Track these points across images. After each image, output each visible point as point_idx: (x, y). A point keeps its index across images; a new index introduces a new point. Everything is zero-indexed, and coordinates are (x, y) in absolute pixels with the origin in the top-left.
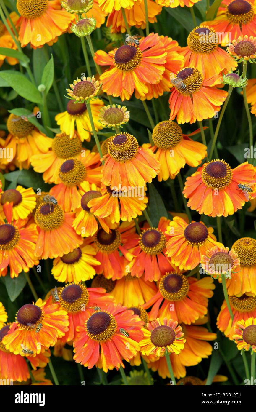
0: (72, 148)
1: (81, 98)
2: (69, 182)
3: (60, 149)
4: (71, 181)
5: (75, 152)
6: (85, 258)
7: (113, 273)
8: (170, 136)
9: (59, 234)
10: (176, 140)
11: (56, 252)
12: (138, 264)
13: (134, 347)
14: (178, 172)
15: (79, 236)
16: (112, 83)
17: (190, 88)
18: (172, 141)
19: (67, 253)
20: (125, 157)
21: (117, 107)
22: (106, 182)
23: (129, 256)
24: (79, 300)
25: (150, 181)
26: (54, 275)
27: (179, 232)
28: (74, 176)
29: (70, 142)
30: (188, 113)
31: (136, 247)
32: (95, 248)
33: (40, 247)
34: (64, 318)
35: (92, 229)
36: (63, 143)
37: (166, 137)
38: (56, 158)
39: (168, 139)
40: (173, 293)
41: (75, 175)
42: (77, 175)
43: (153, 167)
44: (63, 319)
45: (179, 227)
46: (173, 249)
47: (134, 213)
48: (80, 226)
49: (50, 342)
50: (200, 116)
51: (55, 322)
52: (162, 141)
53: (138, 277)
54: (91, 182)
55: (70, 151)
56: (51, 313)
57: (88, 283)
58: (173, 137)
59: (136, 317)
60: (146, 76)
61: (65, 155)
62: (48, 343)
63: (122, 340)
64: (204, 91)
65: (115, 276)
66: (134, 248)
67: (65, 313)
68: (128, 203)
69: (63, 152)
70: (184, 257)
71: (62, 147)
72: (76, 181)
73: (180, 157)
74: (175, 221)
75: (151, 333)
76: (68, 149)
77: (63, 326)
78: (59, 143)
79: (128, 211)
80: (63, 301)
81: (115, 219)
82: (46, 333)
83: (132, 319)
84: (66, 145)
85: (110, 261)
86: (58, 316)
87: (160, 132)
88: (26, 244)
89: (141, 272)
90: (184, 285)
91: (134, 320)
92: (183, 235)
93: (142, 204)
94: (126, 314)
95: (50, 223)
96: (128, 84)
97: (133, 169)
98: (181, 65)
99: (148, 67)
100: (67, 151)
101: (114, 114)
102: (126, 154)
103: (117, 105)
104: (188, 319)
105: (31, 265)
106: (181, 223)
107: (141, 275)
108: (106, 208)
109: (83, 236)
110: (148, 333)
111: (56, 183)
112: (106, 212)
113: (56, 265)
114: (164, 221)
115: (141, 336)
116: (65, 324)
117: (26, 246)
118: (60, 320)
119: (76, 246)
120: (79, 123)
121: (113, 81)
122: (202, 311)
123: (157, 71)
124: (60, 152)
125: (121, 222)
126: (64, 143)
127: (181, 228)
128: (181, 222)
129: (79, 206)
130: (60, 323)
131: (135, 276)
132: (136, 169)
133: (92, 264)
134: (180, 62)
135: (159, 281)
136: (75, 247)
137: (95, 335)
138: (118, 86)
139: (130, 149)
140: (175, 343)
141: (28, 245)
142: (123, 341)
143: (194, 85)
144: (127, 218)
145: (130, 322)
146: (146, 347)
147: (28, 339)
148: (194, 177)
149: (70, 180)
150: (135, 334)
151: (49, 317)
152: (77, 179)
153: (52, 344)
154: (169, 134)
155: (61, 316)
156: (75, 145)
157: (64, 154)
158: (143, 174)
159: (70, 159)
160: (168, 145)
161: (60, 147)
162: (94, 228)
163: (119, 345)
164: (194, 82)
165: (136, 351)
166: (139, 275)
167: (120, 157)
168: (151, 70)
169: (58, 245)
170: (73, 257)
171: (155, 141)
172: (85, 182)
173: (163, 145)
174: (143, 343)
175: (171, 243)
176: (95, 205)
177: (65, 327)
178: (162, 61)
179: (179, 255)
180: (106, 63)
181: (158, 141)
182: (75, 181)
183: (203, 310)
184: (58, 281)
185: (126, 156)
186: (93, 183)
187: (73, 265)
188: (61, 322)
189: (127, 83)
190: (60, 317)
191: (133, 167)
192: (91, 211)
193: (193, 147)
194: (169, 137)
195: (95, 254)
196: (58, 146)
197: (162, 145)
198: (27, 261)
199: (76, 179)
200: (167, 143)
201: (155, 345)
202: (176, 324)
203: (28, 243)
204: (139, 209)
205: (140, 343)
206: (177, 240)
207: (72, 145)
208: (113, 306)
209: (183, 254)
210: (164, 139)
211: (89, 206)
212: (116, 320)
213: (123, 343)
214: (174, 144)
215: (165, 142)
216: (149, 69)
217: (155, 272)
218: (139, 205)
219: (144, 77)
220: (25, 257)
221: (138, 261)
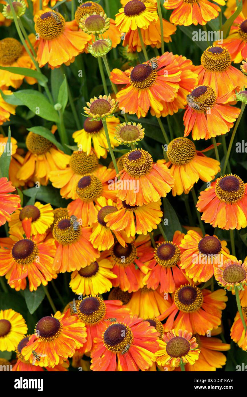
0: (89, 164)
1: (97, 115)
2: (86, 197)
3: (77, 165)
4: (88, 197)
5: (92, 168)
6: (102, 271)
7: (129, 286)
8: (184, 152)
9: (76, 248)
10: (189, 156)
11: (74, 266)
12: (154, 277)
13: (150, 358)
14: (192, 187)
15: (96, 250)
16: (128, 101)
17: (203, 105)
18: (186, 157)
19: (84, 266)
20: (140, 172)
21: (132, 124)
22: (122, 197)
23: (145, 269)
24: (96, 312)
25: (165, 196)
26: (72, 288)
27: (193, 246)
28: (91, 192)
29: (87, 159)
30: (203, 130)
31: (151, 261)
32: (112, 262)
33: (58, 261)
34: (82, 330)
35: (108, 243)
36: (80, 160)
37: (180, 154)
38: (74, 174)
39: (182, 155)
40: (187, 305)
41: (92, 191)
42: (94, 191)
43: (167, 182)
44: (81, 331)
45: (193, 240)
46: (187, 261)
47: (150, 226)
48: (96, 240)
49: (68, 353)
50: (214, 132)
51: (73, 333)
52: (177, 157)
53: (153, 289)
54: (107, 197)
55: (87, 167)
56: (70, 325)
57: (105, 296)
58: (187, 153)
59: (152, 328)
60: (161, 94)
61: (82, 172)
62: (67, 354)
63: (138, 351)
64: (218, 108)
65: (131, 288)
66: (150, 261)
67: (83, 325)
68: (144, 218)
69: (80, 168)
70: (198, 270)
71: (79, 163)
72: (93, 196)
73: (193, 172)
74: (189, 235)
75: (166, 344)
76: (85, 166)
77: (81, 337)
78: (76, 159)
79: (143, 225)
80: (81, 313)
81: (131, 233)
82: (65, 344)
83: (148, 331)
84: (84, 162)
85: (126, 274)
86: (76, 328)
87: (174, 148)
88: (45, 259)
89: (156, 284)
90: (198, 297)
91: (150, 331)
92: (197, 248)
93: (157, 218)
94: (142, 325)
95: (67, 237)
96: (144, 102)
97: (148, 184)
98: (195, 83)
99: (163, 85)
100: (84, 167)
101: (130, 132)
102: (141, 169)
103: (132, 122)
104: (202, 330)
105: (50, 278)
106: (196, 237)
107: (156, 287)
108: (122, 222)
109: (100, 249)
110: (163, 344)
111: (73, 198)
112: (122, 225)
113: (74, 278)
114: (179, 235)
115: (156, 347)
116: (83, 335)
117: (44, 260)
118: (78, 332)
119: (93, 259)
120: (96, 140)
121: (129, 99)
122: (216, 322)
123: (172, 89)
124: (77, 168)
125: (137, 235)
126: (81, 160)
127: (195, 242)
128: (195, 236)
129: (96, 221)
130: (78, 334)
131: (151, 288)
132: (150, 184)
133: (109, 277)
134: (194, 80)
135: (174, 293)
136: (92, 261)
137: (112, 347)
138: (134, 103)
139: (145, 164)
140: (190, 354)
141: (47, 260)
142: (140, 352)
143: (208, 103)
144: (143, 231)
145: (146, 333)
146: (161, 357)
147: (47, 351)
148: (207, 191)
149: (87, 195)
150: (151, 345)
151: (67, 329)
152: (94, 194)
153: (71, 355)
154: (182, 150)
155: (79, 327)
156: (92, 162)
157: (81, 170)
158: (157, 189)
159: (87, 175)
160: (182, 160)
161: (77, 163)
162: (110, 242)
163: (135, 355)
164: (207, 100)
165: (152, 361)
166: (154, 287)
167: (135, 172)
168: (166, 88)
169: (76, 259)
170: (90, 270)
171: (169, 157)
172: (101, 197)
173: (177, 161)
174: (158, 353)
175: (185, 256)
176: (111, 219)
177: (83, 338)
178: (176, 79)
179: (193, 268)
180: (122, 81)
181: (173, 157)
182: (92, 197)
183: (217, 321)
184: (76, 294)
185: (141, 172)
186: (109, 198)
187: (90, 278)
188: (79, 333)
189: (142, 100)
190: (77, 329)
191: (148, 182)
192: (108, 225)
193: (206, 163)
194: (183, 153)
195: (112, 267)
196: (75, 163)
197: (176, 161)
198: (45, 275)
199: (92, 195)
200: (181, 159)
201: (170, 356)
202: (190, 335)
203: (46, 258)
204: (154, 222)
205: (156, 353)
206: (191, 253)
207: (89, 162)
208: (130, 318)
209: (197, 267)
210: (178, 155)
211: (105, 220)
212: (133, 332)
213: (139, 354)
214: (188, 159)
215: (179, 158)
216: (164, 87)
217: (170, 284)
218: (153, 219)
219: (159, 94)
220: (43, 271)
221: (154, 273)
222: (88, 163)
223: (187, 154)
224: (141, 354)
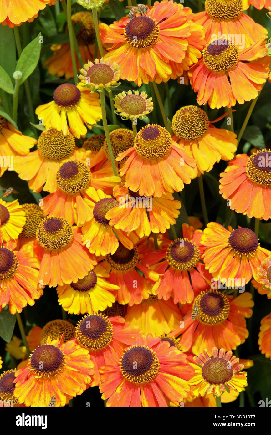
0: (67, 147)
2: (73, 189)
3: (52, 149)
4: (75, 189)
5: (70, 151)
6: (101, 282)
7: (130, 298)
8: (198, 124)
9: (69, 254)
10: (204, 129)
11: (69, 278)
12: (165, 284)
13: (183, 387)
15: (92, 256)
16: (125, 64)
17: (227, 64)
18: (200, 130)
19: (82, 278)
20: (159, 154)
21: (133, 93)
22: (133, 187)
23: (154, 276)
24: (105, 334)
25: (189, 182)
26: (63, 306)
27: (219, 241)
28: (79, 182)
29: (64, 140)
30: (225, 95)
31: (159, 264)
33: (46, 273)
34: (86, 358)
35: (109, 245)
36: (55, 142)
37: (194, 126)
38: (43, 162)
39: (195, 129)
40: (213, 316)
41: (81, 181)
42: (83, 181)
43: (189, 164)
44: (85, 360)
45: (216, 234)
46: (215, 262)
47: (166, 222)
48: (93, 243)
49: (75, 389)
51: (76, 364)
52: (189, 131)
53: (165, 299)
54: (97, 187)
55: (65, 151)
56: (71, 353)
57: (108, 312)
58: (201, 125)
59: (174, 349)
60: (168, 54)
61: (58, 157)
62: (74, 391)
63: (166, 379)
64: (242, 67)
65: (132, 300)
66: (156, 265)
67: (86, 352)
68: (158, 211)
69: (56, 152)
70: (231, 272)
71: (54, 146)
72: (82, 188)
74: (210, 228)
75: (202, 369)
76: (63, 149)
77: (87, 368)
78: (50, 142)
79: (159, 220)
80: (85, 338)
81: (144, 231)
82: (70, 378)
83: (170, 353)
84: (60, 144)
85: (126, 283)
86: (79, 356)
87: (185, 121)
88: (26, 271)
89: (169, 293)
90: (226, 305)
91: (174, 353)
92: (227, 244)
93: (174, 210)
94: (162, 346)
95: (59, 242)
96: (146, 64)
97: (169, 169)
98: (201, 36)
99: (168, 41)
100: (61, 151)
101: (136, 102)
102: (160, 151)
103: (133, 90)
104: (228, 345)
105: (37, 296)
106: (218, 230)
107: (169, 297)
108: (130, 220)
109: (98, 254)
110: (198, 369)
111: (51, 192)
112: (132, 223)
113: (63, 293)
114: (187, 229)
115: (190, 372)
116: (88, 365)
117: (26, 273)
118: (82, 361)
119: (90, 268)
120: (73, 116)
121: (126, 62)
122: (243, 334)
123: (179, 46)
124: (52, 153)
125: (152, 234)
126: (57, 141)
127: (220, 237)
128: (217, 228)
129: (90, 217)
130: (82, 365)
131: (162, 298)
132: (171, 169)
133: (110, 288)
134: (200, 32)
135: (193, 302)
136: (89, 270)
137: (136, 377)
138: (132, 68)
139: (166, 144)
140: (234, 378)
141: (29, 272)
142: (168, 381)
143: (232, 61)
144: (159, 228)
145: (169, 356)
146: (199, 385)
147: (49, 389)
148: (229, 172)
149: (75, 187)
150: (184, 371)
151: (69, 358)
152: (83, 185)
153: (79, 392)
154: (196, 122)
155: (82, 355)
156: (70, 144)
157: (57, 155)
158: (179, 174)
159: (65, 161)
160: (195, 135)
161: (51, 146)
162: (112, 244)
163: (163, 385)
164: (231, 57)
165: (186, 391)
166: (166, 297)
167: (153, 155)
168: (172, 45)
169: (70, 269)
170: (88, 282)
171: (178, 131)
172: (90, 188)
173: (189, 137)
174: (192, 382)
175: (210, 255)
176: (115, 216)
177: (90, 369)
178: (184, 33)
179: (224, 271)
180: (112, 39)
181: (183, 132)
182: (80, 188)
183: (245, 333)
184: (69, 313)
185: (161, 154)
187: (88, 292)
188: (83, 363)
189: (144, 63)
190: (81, 357)
191: (168, 166)
192: (111, 223)
193: (221, 136)
194: (197, 126)
195: (108, 276)
196: (49, 146)
197: (187, 136)
198: (31, 292)
199: (82, 186)
200: (195, 133)
201: (209, 382)
202: (230, 354)
203: (28, 269)
204: (171, 216)
205: (190, 381)
206: (219, 251)
207: (67, 144)
208: (142, 338)
209: (229, 268)
210: (190, 129)
211: (107, 217)
213: (168, 383)
214: (203, 133)
215: (192, 132)
216: (170, 45)
217: (188, 292)
218: (171, 212)
219: (166, 54)
220: (28, 287)
221: (165, 279)
222: (65, 145)
223: (202, 127)
224: (170, 382)
